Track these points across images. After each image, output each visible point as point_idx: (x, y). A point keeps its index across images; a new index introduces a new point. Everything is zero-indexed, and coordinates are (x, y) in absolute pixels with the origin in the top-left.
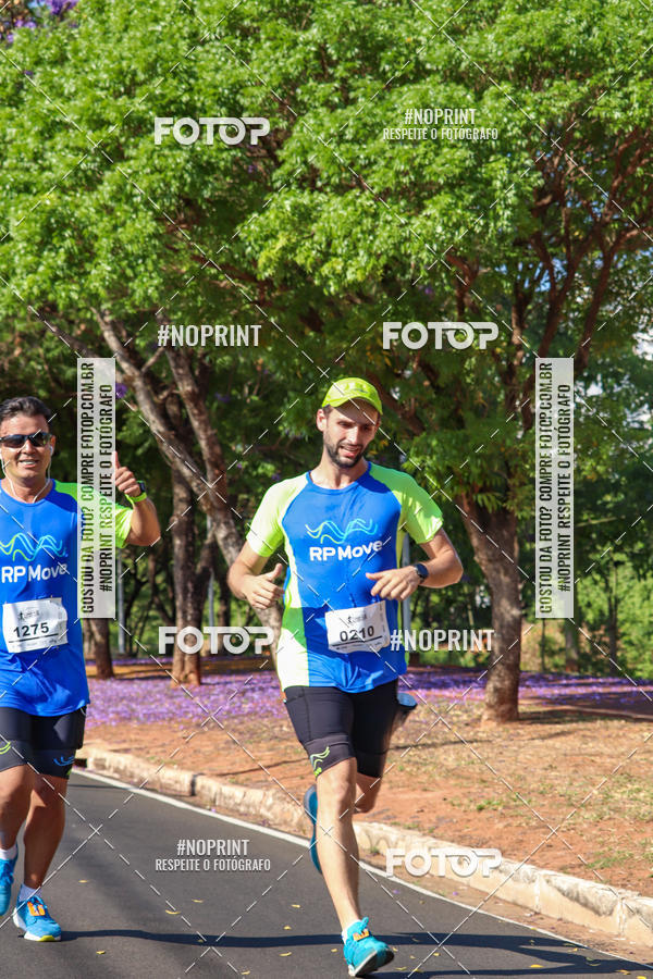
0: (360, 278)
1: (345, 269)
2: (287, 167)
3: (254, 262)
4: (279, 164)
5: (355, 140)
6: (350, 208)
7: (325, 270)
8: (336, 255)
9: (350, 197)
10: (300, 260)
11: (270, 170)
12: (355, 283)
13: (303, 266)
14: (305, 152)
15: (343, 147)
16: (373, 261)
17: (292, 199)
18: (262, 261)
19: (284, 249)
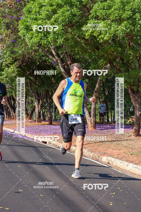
0: (107, 39)
1: (104, 37)
2: (92, 15)
3: (85, 35)
4: (90, 14)
5: (107, 9)
6: (105, 24)
7: (100, 37)
8: (102, 34)
9: (105, 21)
10: (94, 35)
11: (88, 15)
12: (106, 40)
13: (95, 36)
14: (96, 12)
15: (104, 11)
16: (110, 35)
17: (93, 21)
18: (87, 35)
19: (91, 32)
